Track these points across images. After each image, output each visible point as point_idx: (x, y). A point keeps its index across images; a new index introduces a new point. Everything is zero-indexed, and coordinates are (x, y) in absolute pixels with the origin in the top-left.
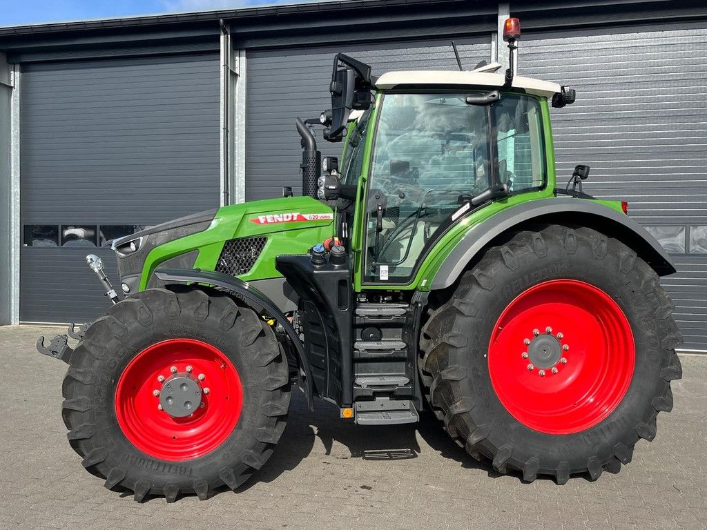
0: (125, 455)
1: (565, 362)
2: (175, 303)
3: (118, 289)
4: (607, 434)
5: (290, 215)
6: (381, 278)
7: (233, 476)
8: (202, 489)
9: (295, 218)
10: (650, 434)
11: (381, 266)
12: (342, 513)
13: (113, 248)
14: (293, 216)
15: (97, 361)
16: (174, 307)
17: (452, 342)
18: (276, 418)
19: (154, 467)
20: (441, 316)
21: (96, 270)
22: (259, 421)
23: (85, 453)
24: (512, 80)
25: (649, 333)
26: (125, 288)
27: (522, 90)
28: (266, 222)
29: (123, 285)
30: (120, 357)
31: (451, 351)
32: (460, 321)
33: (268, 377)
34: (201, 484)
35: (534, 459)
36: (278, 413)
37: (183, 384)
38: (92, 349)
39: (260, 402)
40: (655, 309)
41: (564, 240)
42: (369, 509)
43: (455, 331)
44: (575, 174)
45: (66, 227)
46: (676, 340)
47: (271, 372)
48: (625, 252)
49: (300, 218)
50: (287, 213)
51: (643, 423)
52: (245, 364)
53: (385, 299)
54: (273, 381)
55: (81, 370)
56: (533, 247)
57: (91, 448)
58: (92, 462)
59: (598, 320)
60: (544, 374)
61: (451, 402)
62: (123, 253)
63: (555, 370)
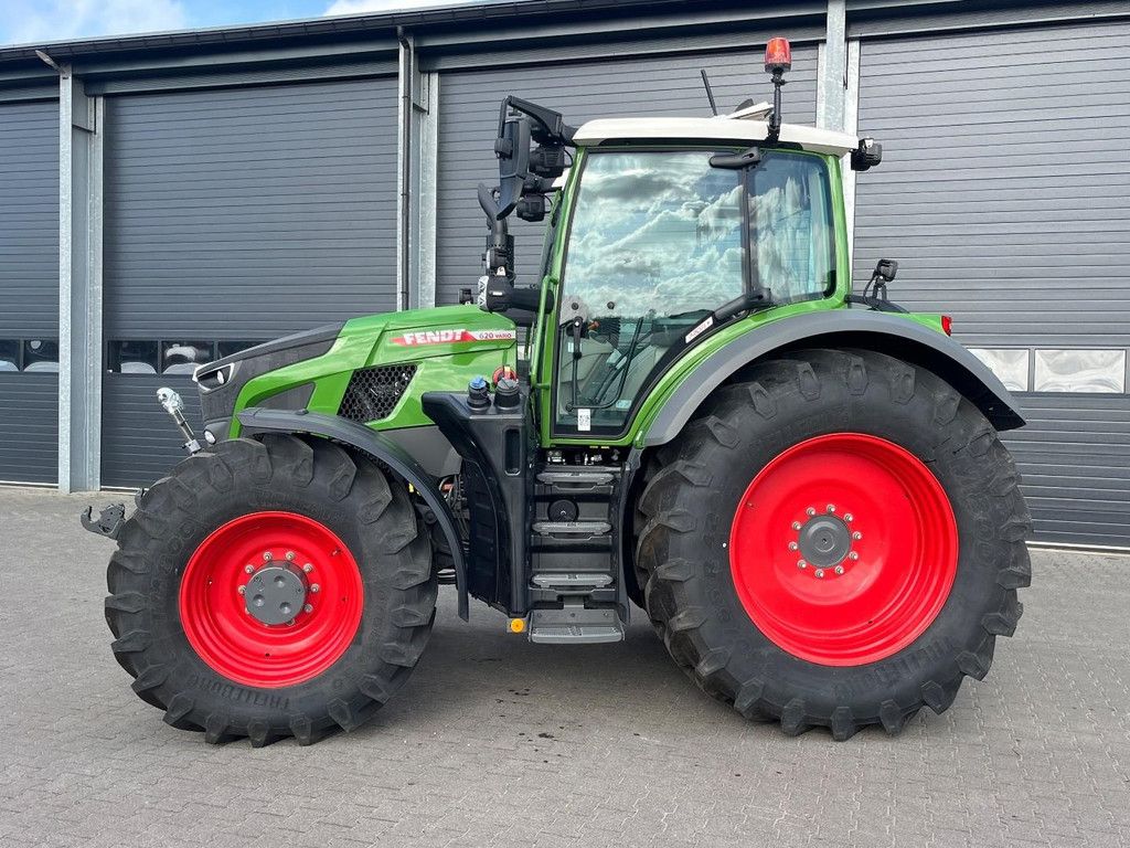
0: (193, 676)
1: (856, 557)
2: (265, 460)
3: (200, 438)
4: (911, 667)
5: (450, 332)
6: (580, 428)
7: (348, 712)
8: (302, 728)
9: (458, 338)
10: (978, 669)
11: (579, 411)
12: (500, 770)
13: (195, 379)
14: (455, 334)
15: (153, 541)
16: (263, 466)
17: (673, 524)
18: (412, 630)
19: (235, 695)
20: (662, 485)
21: (172, 411)
22: (386, 634)
23: (137, 671)
24: (778, 131)
25: (979, 516)
26: (210, 438)
27: (797, 146)
28: (414, 342)
29: (207, 433)
30: (186, 535)
31: (672, 537)
32: (686, 493)
33: (400, 570)
34: (301, 721)
35: (798, 702)
36: (415, 622)
37: (279, 578)
38: (146, 525)
39: (388, 606)
40: (989, 480)
41: (847, 374)
42: (541, 765)
43: (678, 509)
44: (877, 273)
45: (169, 344)
46: (1022, 527)
47: (405, 563)
48: (944, 393)
49: (465, 336)
50: (447, 329)
51: (967, 652)
52: (366, 551)
53: (593, 459)
54: (408, 575)
55: (132, 553)
56: (799, 385)
57: (145, 666)
58: (146, 685)
59: (907, 495)
60: (822, 575)
61: (672, 614)
62: (209, 387)
63: (840, 569)
